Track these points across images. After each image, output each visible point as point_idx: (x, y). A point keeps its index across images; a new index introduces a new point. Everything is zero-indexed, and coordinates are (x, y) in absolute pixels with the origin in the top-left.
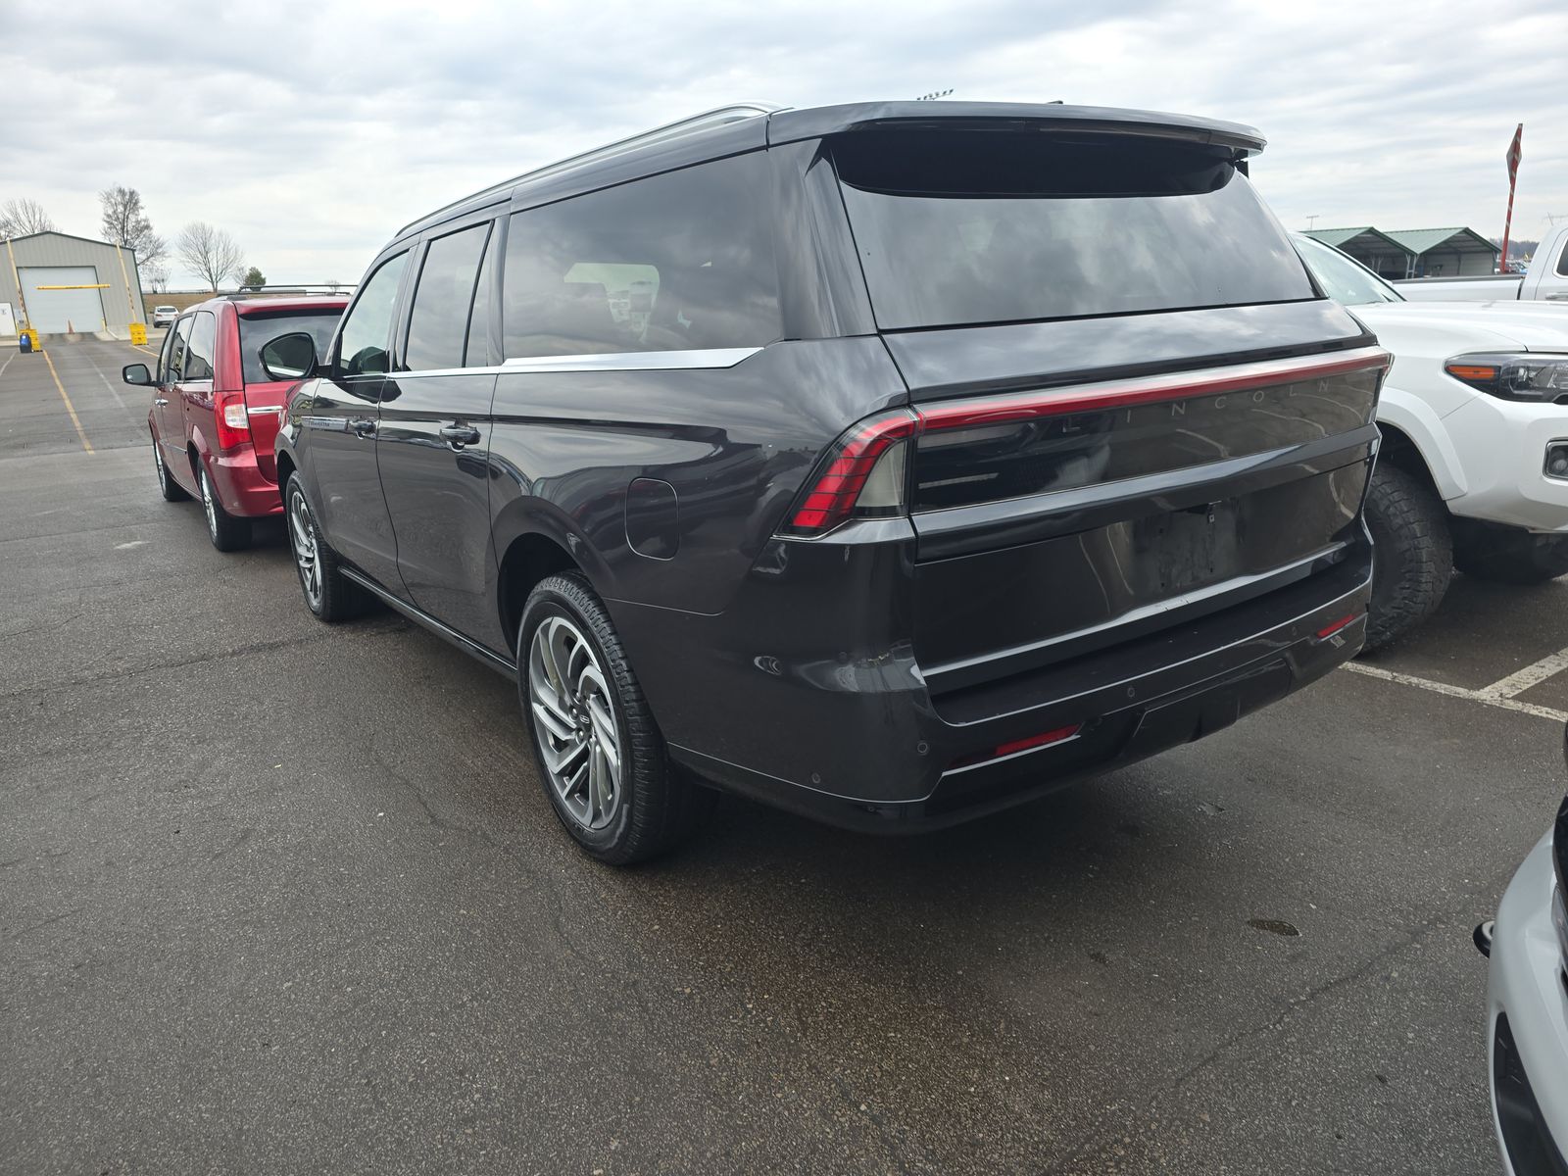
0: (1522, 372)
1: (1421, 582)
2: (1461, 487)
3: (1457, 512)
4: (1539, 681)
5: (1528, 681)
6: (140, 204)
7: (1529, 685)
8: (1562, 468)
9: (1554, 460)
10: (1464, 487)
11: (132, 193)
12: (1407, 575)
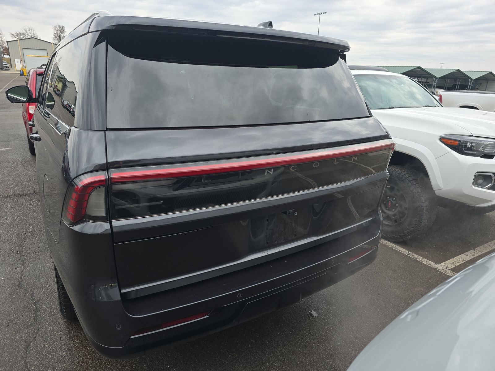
0: (468, 144)
1: (422, 219)
2: (440, 186)
3: (438, 195)
4: (463, 262)
5: (460, 262)
6: (65, 31)
7: (459, 264)
8: (481, 183)
9: (477, 180)
10: (442, 186)
11: (63, 27)
12: (418, 216)
